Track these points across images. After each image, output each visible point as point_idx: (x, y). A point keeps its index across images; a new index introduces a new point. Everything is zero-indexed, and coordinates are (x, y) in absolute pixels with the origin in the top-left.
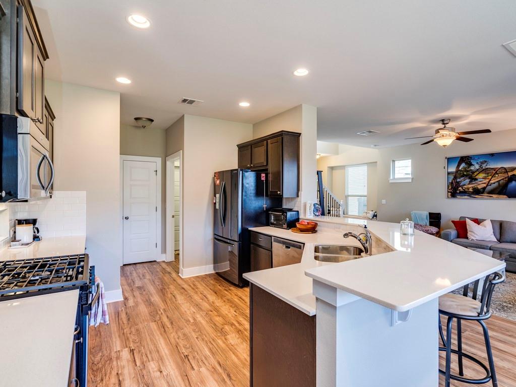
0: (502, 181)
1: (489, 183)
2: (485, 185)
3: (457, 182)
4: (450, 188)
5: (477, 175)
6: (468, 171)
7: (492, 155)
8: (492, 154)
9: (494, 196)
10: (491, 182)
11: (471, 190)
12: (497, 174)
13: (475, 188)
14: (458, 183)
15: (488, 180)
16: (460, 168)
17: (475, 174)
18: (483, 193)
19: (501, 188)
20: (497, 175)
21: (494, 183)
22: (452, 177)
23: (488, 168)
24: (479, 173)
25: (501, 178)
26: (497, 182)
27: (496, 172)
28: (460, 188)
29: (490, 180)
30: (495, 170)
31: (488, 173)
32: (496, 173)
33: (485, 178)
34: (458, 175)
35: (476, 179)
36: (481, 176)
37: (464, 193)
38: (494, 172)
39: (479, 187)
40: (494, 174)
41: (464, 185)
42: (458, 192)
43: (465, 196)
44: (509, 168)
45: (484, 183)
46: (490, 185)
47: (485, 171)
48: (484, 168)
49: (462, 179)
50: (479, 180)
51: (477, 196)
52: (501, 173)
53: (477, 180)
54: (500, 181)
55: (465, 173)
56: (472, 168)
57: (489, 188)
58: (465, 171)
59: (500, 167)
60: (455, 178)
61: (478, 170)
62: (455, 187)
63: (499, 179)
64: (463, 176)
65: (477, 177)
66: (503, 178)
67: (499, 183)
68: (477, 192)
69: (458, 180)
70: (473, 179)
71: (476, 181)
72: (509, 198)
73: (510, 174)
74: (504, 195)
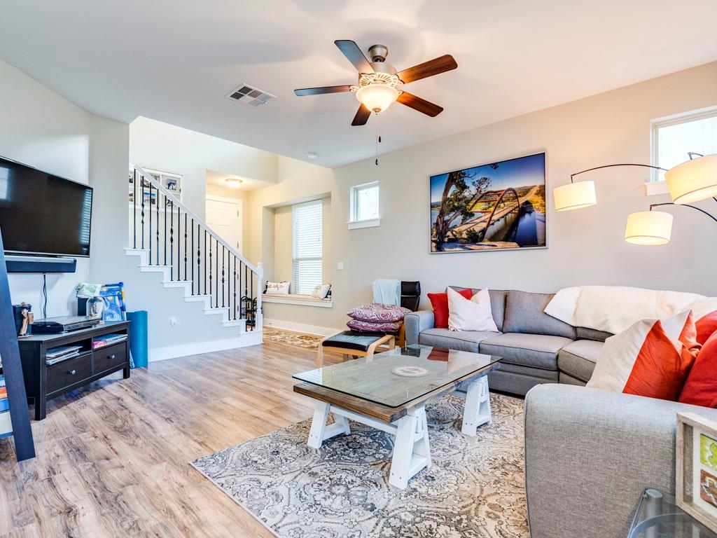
0: (510, 214)
1: (490, 220)
2: (484, 225)
3: (444, 222)
4: (435, 233)
5: (473, 206)
6: (460, 200)
7: (495, 166)
8: (494, 164)
9: (499, 244)
10: (495, 217)
11: (464, 236)
12: (503, 202)
13: (471, 231)
14: (446, 223)
15: (489, 215)
16: (449, 196)
17: (471, 204)
18: (482, 239)
19: (508, 228)
20: (502, 205)
21: (498, 220)
23: (488, 192)
24: (476, 202)
25: (509, 210)
26: (503, 217)
27: (501, 199)
28: (449, 233)
29: (492, 215)
30: (499, 195)
31: (489, 202)
32: (501, 201)
33: (484, 211)
34: (446, 209)
35: (472, 215)
36: (480, 206)
37: (454, 241)
38: (498, 198)
39: (477, 229)
40: (499, 203)
41: (455, 227)
42: (446, 240)
43: (456, 247)
44: (519, 189)
45: (484, 221)
46: (493, 224)
47: (484, 197)
48: (483, 192)
49: (451, 215)
50: (477, 215)
51: (473, 247)
52: (508, 200)
53: (474, 215)
54: (506, 215)
55: (456, 204)
56: (466, 193)
58: (456, 201)
59: (506, 188)
60: (442, 214)
61: (474, 196)
62: (441, 233)
63: (505, 212)
64: (454, 209)
65: (473, 210)
66: (511, 209)
67: (506, 220)
68: (474, 238)
69: (446, 218)
70: (468, 214)
71: (473, 219)
72: (521, 247)
73: (522, 200)
74: (513, 241)
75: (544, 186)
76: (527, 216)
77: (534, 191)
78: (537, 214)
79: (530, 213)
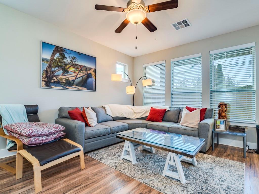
0: (84, 76)
1: (76, 77)
2: (74, 78)
3: (51, 71)
4: (44, 76)
5: (69, 68)
6: (61, 62)
7: (79, 54)
8: (79, 53)
9: (80, 88)
10: (78, 76)
11: (64, 81)
12: (82, 70)
13: (67, 80)
14: (53, 72)
15: (76, 74)
16: (55, 58)
17: (68, 67)
18: (73, 85)
20: (81, 71)
21: (80, 77)
22: (47, 65)
23: (76, 64)
24: (70, 67)
26: (82, 77)
27: (81, 69)
28: (54, 78)
29: (77, 75)
30: (80, 67)
31: (76, 68)
32: (81, 70)
33: (74, 72)
34: (52, 64)
35: (68, 72)
36: (72, 69)
37: (58, 83)
38: (80, 68)
39: (71, 79)
40: (80, 70)
41: (58, 75)
42: (53, 81)
43: (59, 86)
44: (88, 67)
45: (74, 76)
46: (78, 79)
47: (75, 65)
48: (74, 63)
49: (57, 68)
50: (70, 73)
51: (68, 87)
52: (84, 70)
53: (69, 72)
54: (83, 76)
55: (59, 64)
56: (65, 60)
57: (77, 81)
58: (59, 62)
60: (50, 66)
61: (69, 63)
62: (49, 77)
63: (83, 75)
64: (57, 66)
65: (68, 70)
66: (85, 74)
67: (83, 78)
68: (69, 83)
69: (53, 69)
70: (66, 71)
71: (68, 74)
72: (88, 90)
73: (89, 72)
74: (85, 87)
75: (96, 69)
76: (90, 78)
77: (92, 70)
78: (93, 78)
79: (91, 78)
